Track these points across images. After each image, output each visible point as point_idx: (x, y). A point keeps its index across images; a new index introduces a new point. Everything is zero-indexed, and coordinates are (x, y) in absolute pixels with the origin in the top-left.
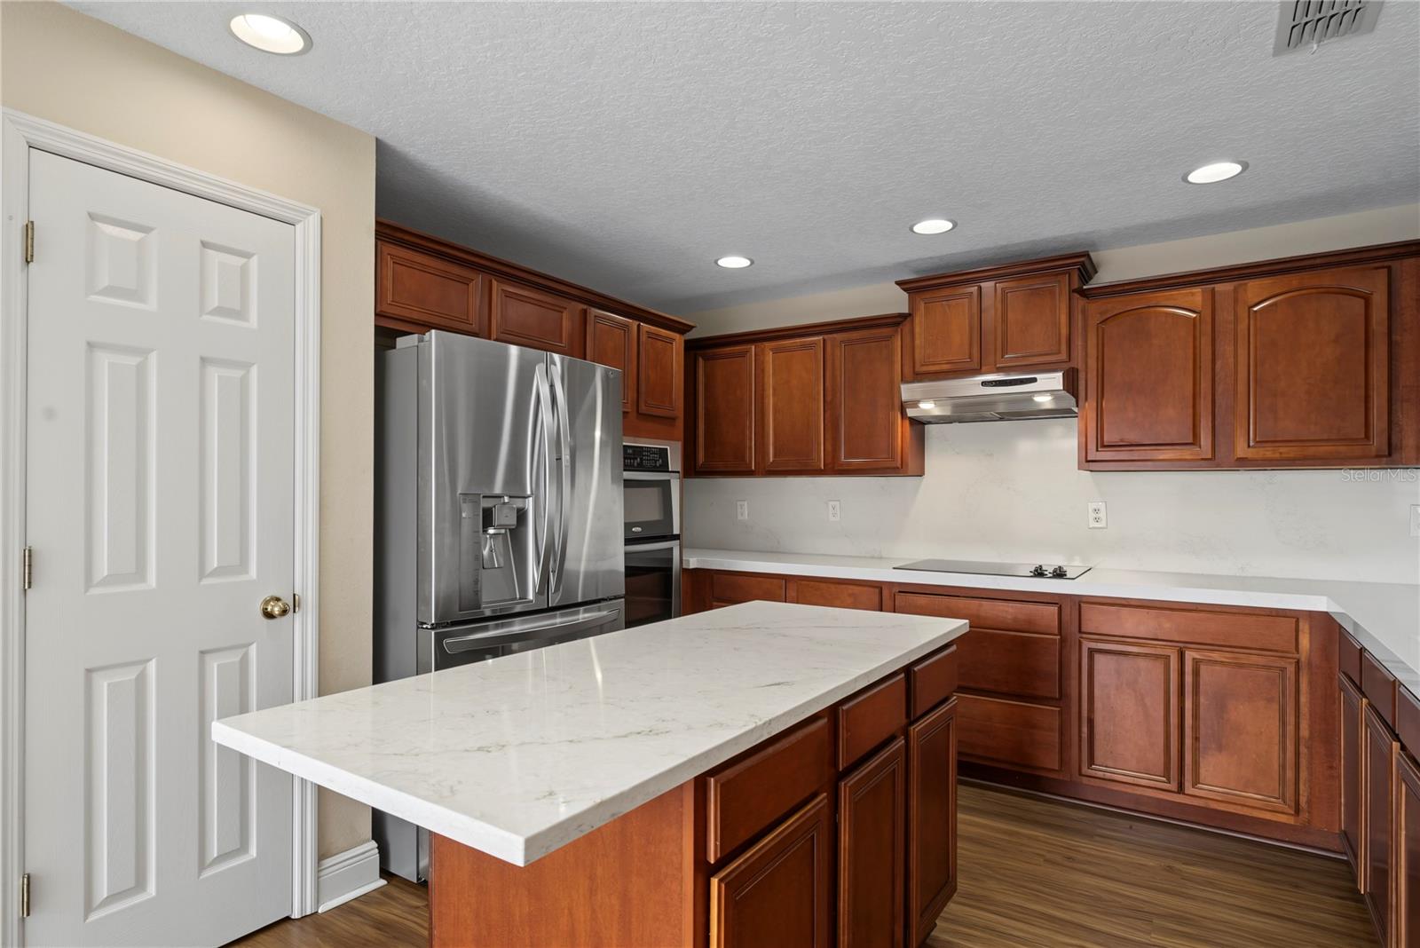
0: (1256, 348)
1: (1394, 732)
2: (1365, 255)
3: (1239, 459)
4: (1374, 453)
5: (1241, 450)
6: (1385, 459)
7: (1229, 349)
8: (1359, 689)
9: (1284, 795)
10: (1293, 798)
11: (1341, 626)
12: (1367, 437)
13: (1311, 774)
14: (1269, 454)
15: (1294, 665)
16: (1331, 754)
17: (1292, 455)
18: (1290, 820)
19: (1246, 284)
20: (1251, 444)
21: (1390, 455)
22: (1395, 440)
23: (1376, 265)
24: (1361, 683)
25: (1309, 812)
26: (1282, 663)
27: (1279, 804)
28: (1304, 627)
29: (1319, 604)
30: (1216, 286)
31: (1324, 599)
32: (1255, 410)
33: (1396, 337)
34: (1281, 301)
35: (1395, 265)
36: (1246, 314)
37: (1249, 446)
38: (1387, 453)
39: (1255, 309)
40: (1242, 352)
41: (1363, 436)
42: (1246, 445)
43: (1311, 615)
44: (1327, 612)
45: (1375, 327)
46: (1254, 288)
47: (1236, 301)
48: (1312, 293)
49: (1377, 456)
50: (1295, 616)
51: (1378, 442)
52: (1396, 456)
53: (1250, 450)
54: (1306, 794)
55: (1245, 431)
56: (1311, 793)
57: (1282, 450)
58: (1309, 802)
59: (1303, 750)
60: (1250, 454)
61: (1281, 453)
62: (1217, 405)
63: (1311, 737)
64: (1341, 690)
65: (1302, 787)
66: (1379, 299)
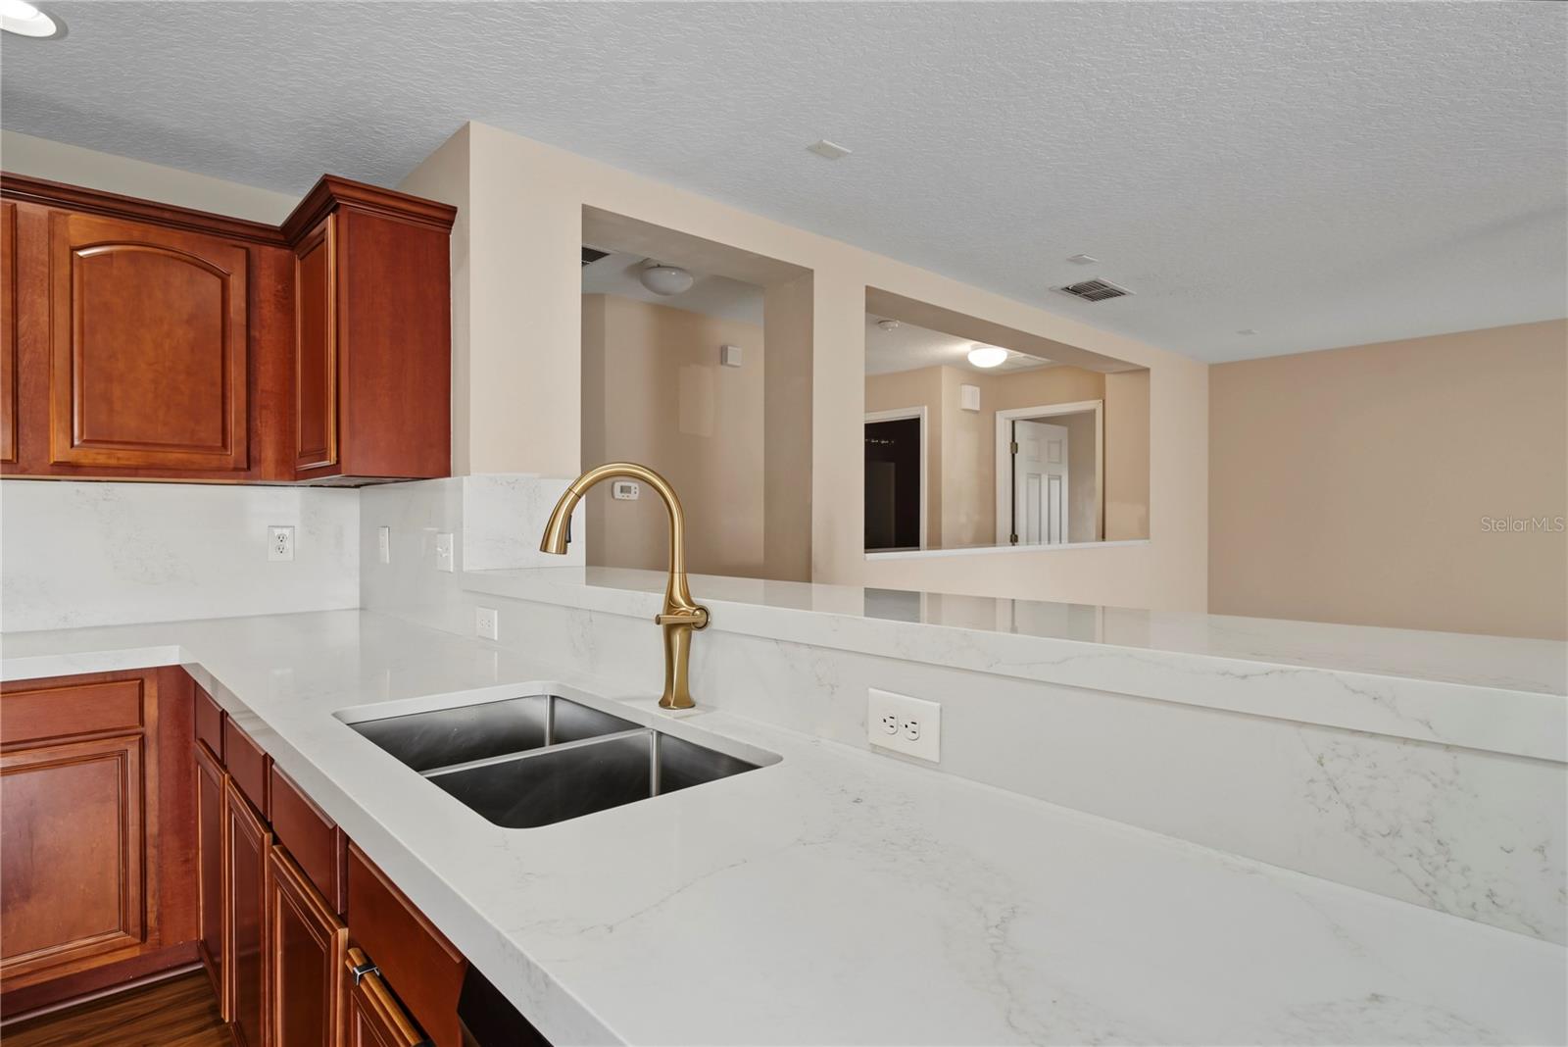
0: (82, 312)
1: (265, 820)
2: (222, 226)
3: (57, 464)
4: (231, 466)
5: (59, 450)
6: (242, 473)
7: (42, 303)
8: (222, 763)
9: (125, 922)
10: (138, 922)
11: (196, 683)
12: (224, 445)
13: (160, 881)
14: (102, 460)
15: (138, 743)
16: (188, 843)
17: (132, 463)
18: (136, 952)
19: (69, 215)
20: (76, 442)
21: (249, 468)
22: (254, 453)
23: (235, 242)
24: (223, 757)
25: (159, 930)
26: (119, 745)
27: (118, 937)
28: (151, 690)
29: (168, 656)
30: (18, 203)
31: (177, 648)
32: (82, 396)
33: (255, 333)
34: (118, 252)
35: (254, 248)
36: (68, 261)
37: (72, 445)
38: (245, 466)
39: (81, 253)
40: (61, 311)
41: (220, 444)
42: (68, 445)
43: (159, 671)
44: (179, 666)
45: (232, 315)
46: (78, 224)
47: (51, 235)
48: (158, 254)
49: (236, 469)
50: (137, 679)
51: (235, 453)
52: (254, 470)
53: (74, 451)
54: (155, 909)
55: (66, 424)
56: (161, 905)
57: (120, 454)
58: (159, 918)
59: (151, 852)
60: (71, 456)
61: (119, 459)
62: (22, 381)
63: (161, 834)
64: (198, 763)
65: (150, 901)
66: (237, 284)
